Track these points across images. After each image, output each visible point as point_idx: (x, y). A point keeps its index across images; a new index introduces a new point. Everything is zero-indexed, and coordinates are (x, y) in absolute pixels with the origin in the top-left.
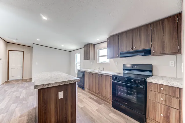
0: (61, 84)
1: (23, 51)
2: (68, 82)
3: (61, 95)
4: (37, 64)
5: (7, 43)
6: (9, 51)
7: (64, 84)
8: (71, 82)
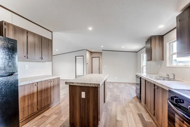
0: (82, 85)
1: (99, 57)
2: (87, 85)
3: (83, 95)
4: (105, 66)
5: (91, 53)
6: (92, 57)
7: (83, 85)
8: (91, 85)
